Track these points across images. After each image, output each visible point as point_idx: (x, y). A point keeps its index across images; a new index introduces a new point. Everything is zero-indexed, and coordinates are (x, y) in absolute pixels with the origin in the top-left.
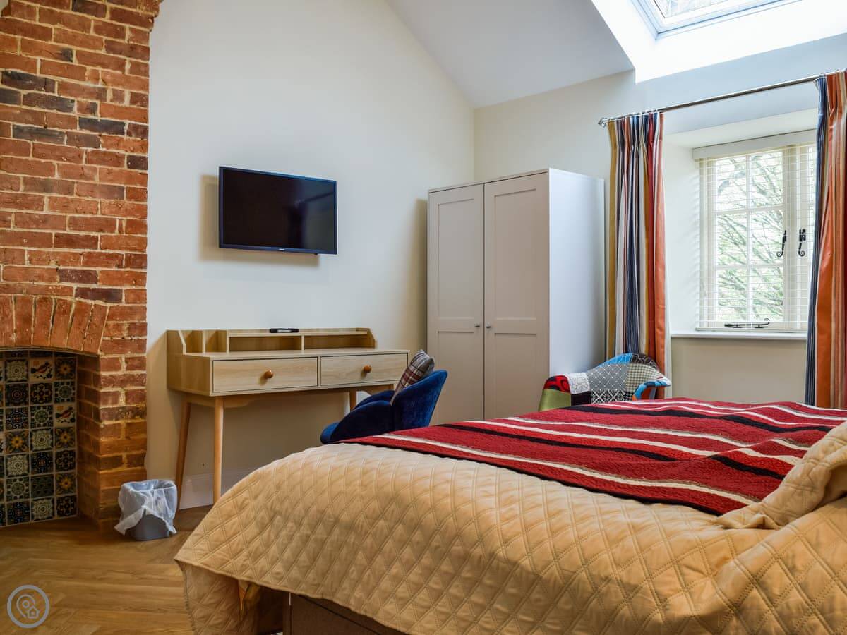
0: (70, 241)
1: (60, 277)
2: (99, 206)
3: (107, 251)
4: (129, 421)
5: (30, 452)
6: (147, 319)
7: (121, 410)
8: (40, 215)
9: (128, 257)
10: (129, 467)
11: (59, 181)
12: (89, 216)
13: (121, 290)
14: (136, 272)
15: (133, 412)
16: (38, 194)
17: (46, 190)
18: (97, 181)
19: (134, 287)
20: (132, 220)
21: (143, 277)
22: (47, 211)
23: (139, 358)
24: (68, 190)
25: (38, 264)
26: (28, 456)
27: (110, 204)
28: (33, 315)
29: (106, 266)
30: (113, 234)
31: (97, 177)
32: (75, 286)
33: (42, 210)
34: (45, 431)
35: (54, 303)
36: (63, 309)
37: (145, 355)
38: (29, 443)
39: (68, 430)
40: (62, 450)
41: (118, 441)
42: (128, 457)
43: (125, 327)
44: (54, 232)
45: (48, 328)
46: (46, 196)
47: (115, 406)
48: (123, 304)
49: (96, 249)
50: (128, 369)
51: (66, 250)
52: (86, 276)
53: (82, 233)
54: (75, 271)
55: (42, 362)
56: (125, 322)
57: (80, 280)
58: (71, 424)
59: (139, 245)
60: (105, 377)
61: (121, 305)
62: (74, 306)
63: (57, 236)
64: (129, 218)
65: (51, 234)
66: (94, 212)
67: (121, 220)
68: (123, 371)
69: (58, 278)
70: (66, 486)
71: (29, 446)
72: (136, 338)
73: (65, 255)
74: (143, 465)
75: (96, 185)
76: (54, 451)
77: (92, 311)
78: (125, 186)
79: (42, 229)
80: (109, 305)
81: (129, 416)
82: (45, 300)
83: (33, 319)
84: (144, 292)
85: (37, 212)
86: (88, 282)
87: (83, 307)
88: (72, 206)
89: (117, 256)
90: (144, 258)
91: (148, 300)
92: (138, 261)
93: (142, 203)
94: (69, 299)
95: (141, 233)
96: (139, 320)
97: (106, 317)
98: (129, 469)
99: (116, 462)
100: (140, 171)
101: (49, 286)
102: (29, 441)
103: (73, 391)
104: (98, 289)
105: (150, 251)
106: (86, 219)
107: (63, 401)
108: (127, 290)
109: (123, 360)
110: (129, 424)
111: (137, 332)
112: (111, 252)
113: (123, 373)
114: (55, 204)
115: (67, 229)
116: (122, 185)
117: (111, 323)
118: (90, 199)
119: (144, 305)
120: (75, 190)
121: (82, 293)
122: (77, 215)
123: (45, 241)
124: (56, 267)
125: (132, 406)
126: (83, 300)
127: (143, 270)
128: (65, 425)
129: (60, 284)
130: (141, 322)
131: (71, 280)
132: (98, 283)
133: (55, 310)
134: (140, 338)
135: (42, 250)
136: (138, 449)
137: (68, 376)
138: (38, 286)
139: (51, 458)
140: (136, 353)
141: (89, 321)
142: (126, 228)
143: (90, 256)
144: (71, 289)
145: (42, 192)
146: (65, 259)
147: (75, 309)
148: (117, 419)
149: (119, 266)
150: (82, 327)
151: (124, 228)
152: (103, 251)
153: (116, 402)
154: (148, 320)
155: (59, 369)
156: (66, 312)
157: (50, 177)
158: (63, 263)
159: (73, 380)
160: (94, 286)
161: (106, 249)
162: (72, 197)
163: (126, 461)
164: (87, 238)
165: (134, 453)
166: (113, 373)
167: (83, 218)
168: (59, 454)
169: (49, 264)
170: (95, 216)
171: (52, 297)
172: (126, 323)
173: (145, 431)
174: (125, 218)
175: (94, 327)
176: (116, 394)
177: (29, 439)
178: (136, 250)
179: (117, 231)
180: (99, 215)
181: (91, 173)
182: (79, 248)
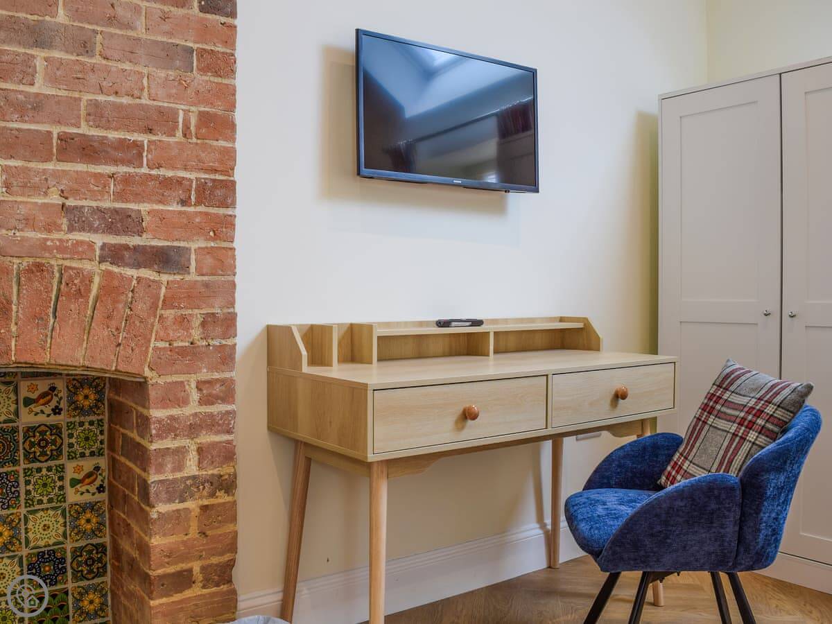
0: (88, 150)
1: (69, 220)
2: (145, 81)
3: (163, 172)
4: (206, 502)
5: (24, 552)
6: (237, 306)
7: (188, 482)
8: (27, 95)
9: (202, 187)
10: (204, 587)
11: (66, 27)
12: (125, 100)
13: (189, 249)
14: (217, 215)
15: (212, 484)
16: (22, 50)
17: (39, 43)
18: (140, 32)
19: (212, 244)
20: (208, 113)
21: (229, 223)
22: (40, 87)
23: (223, 382)
24: (85, 47)
25: (23, 195)
26: (21, 558)
27: (166, 79)
28: (15, 298)
29: (160, 202)
30: (171, 140)
31: (141, 23)
32: (99, 240)
33: (32, 84)
34: (51, 512)
35: (57, 275)
36: (75, 287)
37: (233, 374)
38: (23, 536)
39: (92, 507)
40: (82, 543)
41: (184, 543)
42: (203, 569)
43: (196, 322)
44: (56, 130)
45: (46, 327)
46: (40, 55)
47: (178, 475)
48: (193, 276)
49: (141, 166)
50: (202, 402)
51: (81, 167)
52: (121, 221)
53: (113, 135)
54: (98, 209)
55: (43, 386)
56: (196, 311)
57: (110, 229)
58: (98, 497)
59: (221, 162)
60: (159, 421)
61: (188, 278)
62: (97, 280)
63: (63, 138)
64: (202, 109)
65: (49, 133)
66: (136, 93)
67: (187, 112)
68: (193, 408)
69: (64, 223)
70: (92, 607)
71: (23, 541)
72: (216, 343)
73: (80, 178)
74: (230, 581)
75: (139, 39)
76: (69, 546)
77: (132, 291)
78: (195, 46)
79: (31, 122)
80: (165, 278)
81: (205, 493)
82: (39, 267)
83: (14, 308)
84: (230, 253)
85: (22, 88)
86: (126, 231)
87: (116, 283)
88: (93, 79)
89: (180, 182)
90: (230, 186)
91: (237, 270)
92: (219, 193)
93: (225, 81)
94: (87, 266)
95: (226, 139)
96: (221, 308)
97: (161, 302)
98: (205, 591)
99: (183, 580)
100: (223, 19)
101: (47, 240)
102: (23, 531)
103: (100, 437)
104: (144, 247)
105: (241, 175)
106: (119, 107)
107: (83, 455)
108: (199, 248)
109: (193, 385)
110: (205, 508)
111: (219, 330)
112: (170, 174)
113: (193, 412)
114: (58, 73)
115: (83, 123)
116: (191, 45)
117: (169, 313)
118: (127, 66)
119: (230, 278)
120: (98, 48)
121: (114, 255)
122: (101, 98)
123: (37, 147)
124: (60, 201)
125: (210, 472)
126: (115, 269)
127: (229, 211)
128: (87, 498)
129: (71, 236)
130: (226, 310)
131: (92, 229)
132: (144, 236)
133: (59, 290)
134: (224, 342)
135: (32, 165)
136: (222, 554)
137: (91, 410)
138: (23, 239)
139: (63, 560)
140: (217, 370)
141: (128, 310)
142: (198, 127)
143: (127, 179)
144: (91, 245)
145: (31, 47)
146: (78, 186)
147: (101, 288)
148: (182, 501)
149: (184, 202)
150: (114, 323)
151: (193, 128)
152: (154, 172)
153: (179, 467)
154: (239, 308)
155: (75, 398)
156: (81, 294)
157: (48, 18)
158: (75, 192)
159: (100, 418)
160: (134, 241)
161: (159, 166)
162: (93, 61)
163: (200, 576)
164: (122, 145)
165: (215, 560)
166: (175, 412)
167: (114, 104)
168: (77, 552)
169: (46, 194)
170: (138, 101)
171: (53, 262)
172: (197, 315)
173: (234, 519)
174: (193, 109)
175: (138, 323)
176: (180, 452)
177: (23, 527)
178: (215, 171)
179: (179, 133)
180: (145, 101)
181: (129, 15)
182: (106, 164)
